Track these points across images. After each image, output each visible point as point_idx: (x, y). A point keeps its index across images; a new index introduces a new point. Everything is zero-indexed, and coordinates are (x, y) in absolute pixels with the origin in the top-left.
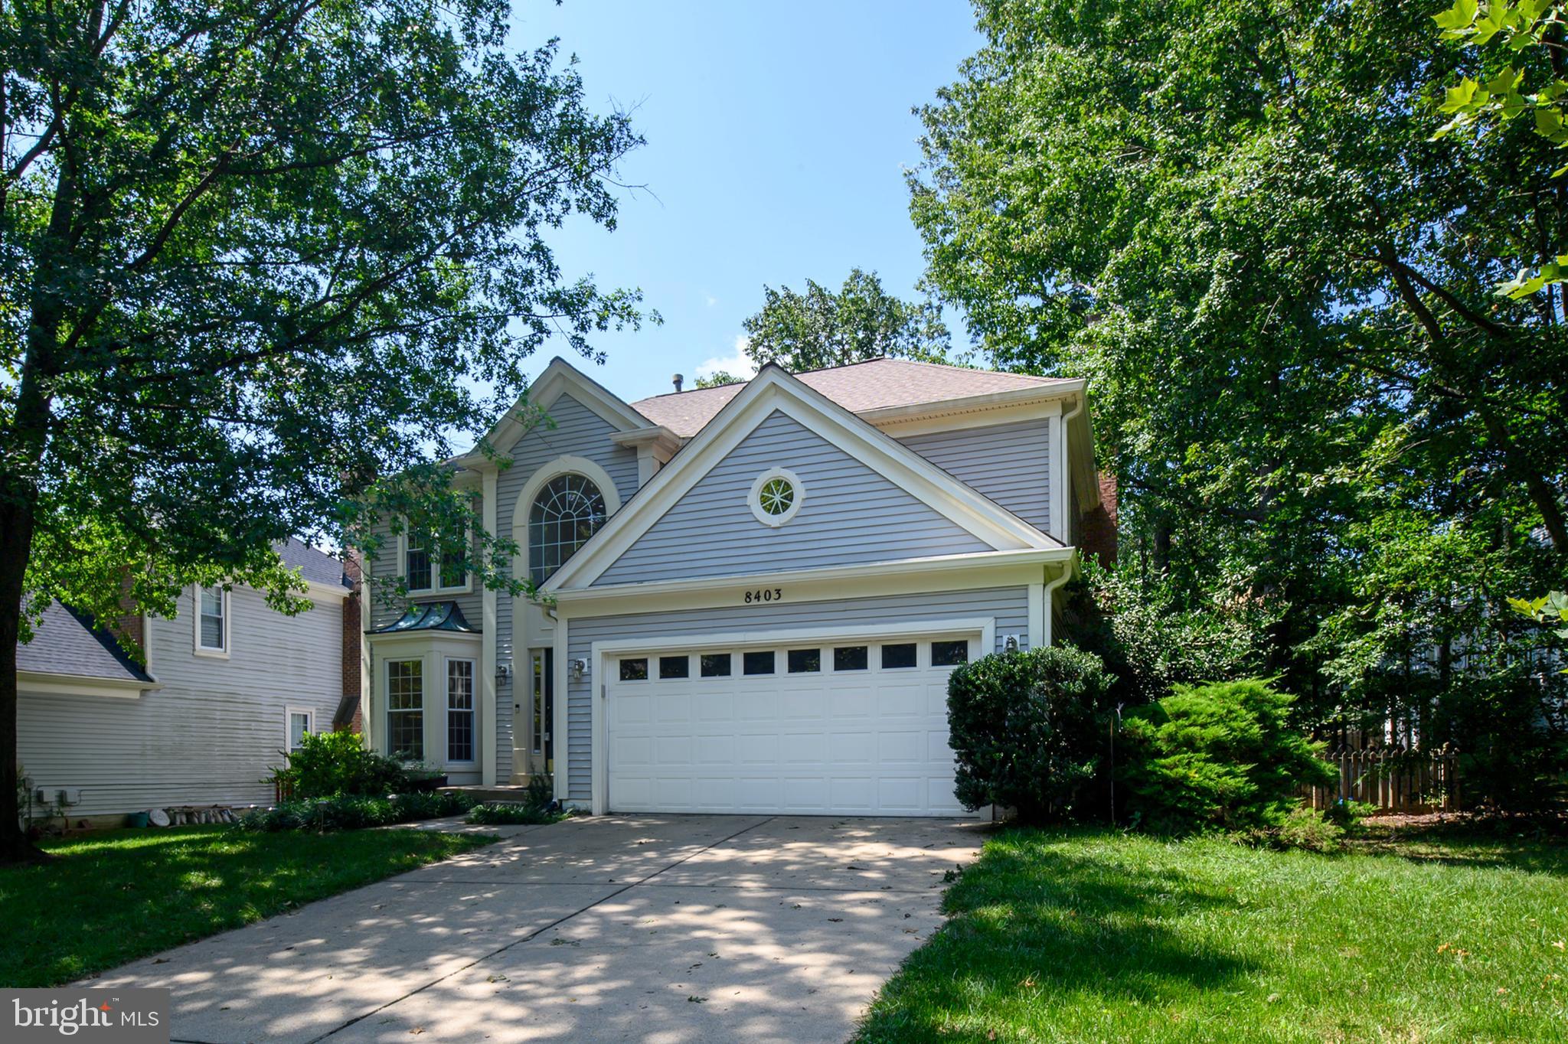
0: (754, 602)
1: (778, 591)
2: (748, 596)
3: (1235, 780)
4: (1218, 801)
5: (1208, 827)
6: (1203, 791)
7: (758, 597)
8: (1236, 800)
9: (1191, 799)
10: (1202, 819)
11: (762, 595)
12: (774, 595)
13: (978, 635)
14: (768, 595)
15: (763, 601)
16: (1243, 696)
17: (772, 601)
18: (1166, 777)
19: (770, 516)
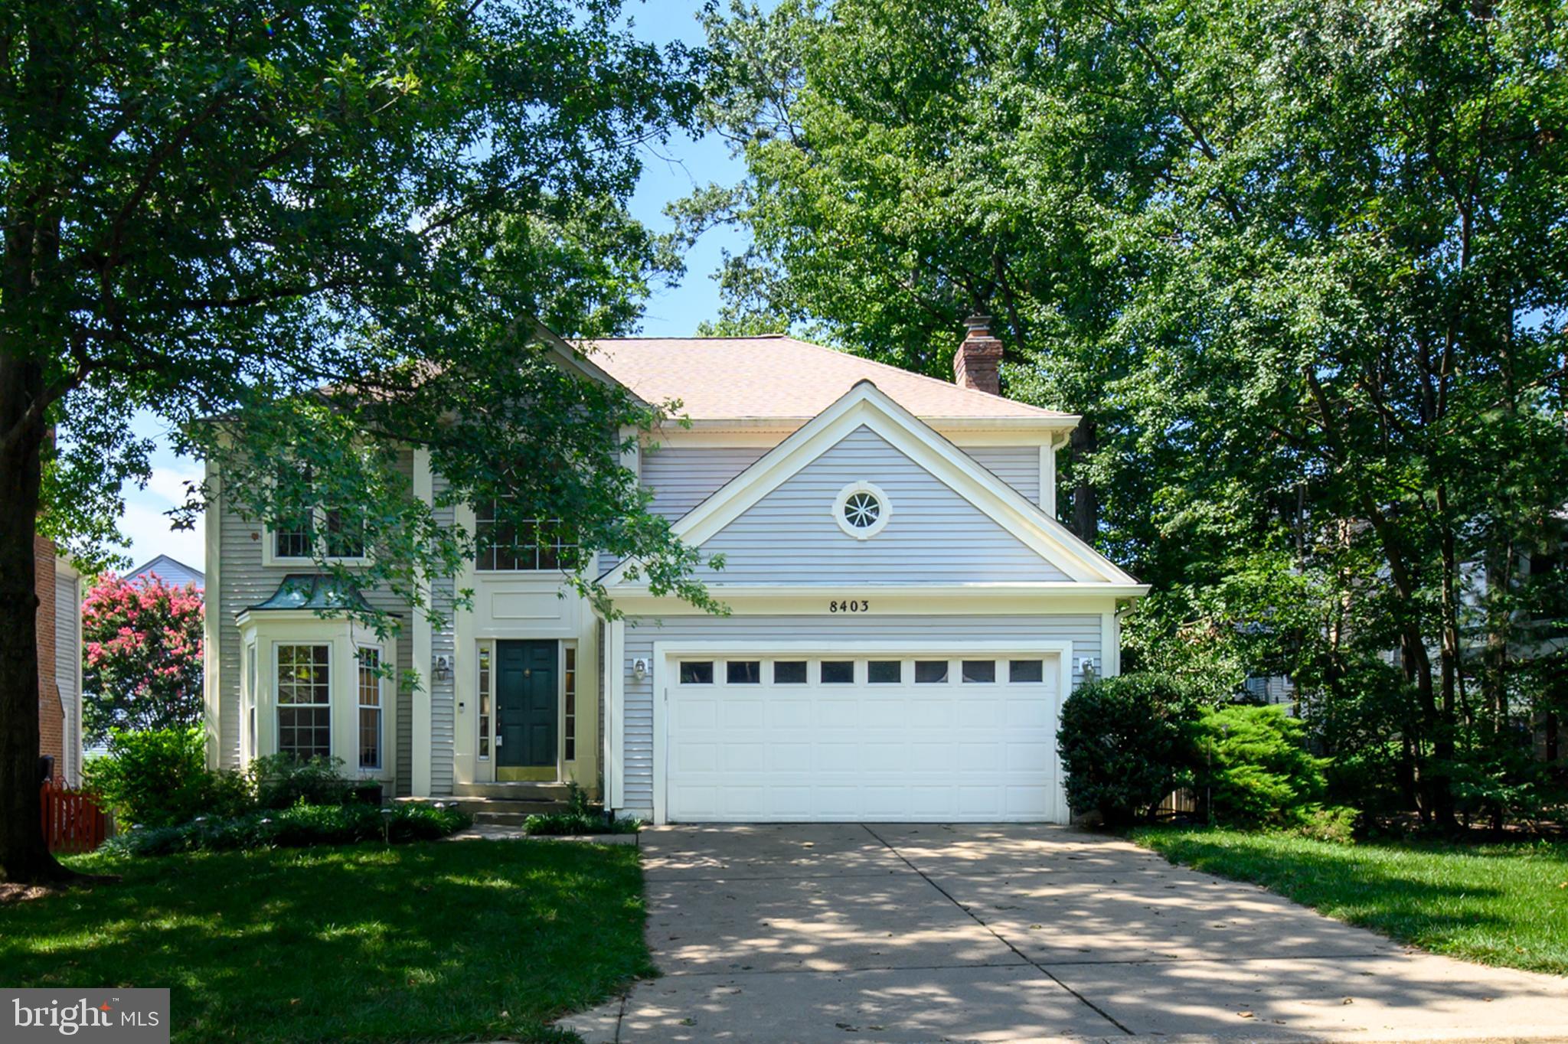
0: (840, 612)
1: (865, 603)
2: (833, 605)
3: (1281, 787)
4: (1274, 804)
5: (1268, 826)
6: (1264, 796)
7: (844, 607)
8: (1286, 805)
9: (1255, 803)
10: (1264, 820)
11: (848, 605)
12: (861, 606)
13: (1056, 656)
14: (854, 606)
15: (849, 612)
16: (1270, 719)
17: (858, 612)
18: (1235, 784)
19: (854, 527)
